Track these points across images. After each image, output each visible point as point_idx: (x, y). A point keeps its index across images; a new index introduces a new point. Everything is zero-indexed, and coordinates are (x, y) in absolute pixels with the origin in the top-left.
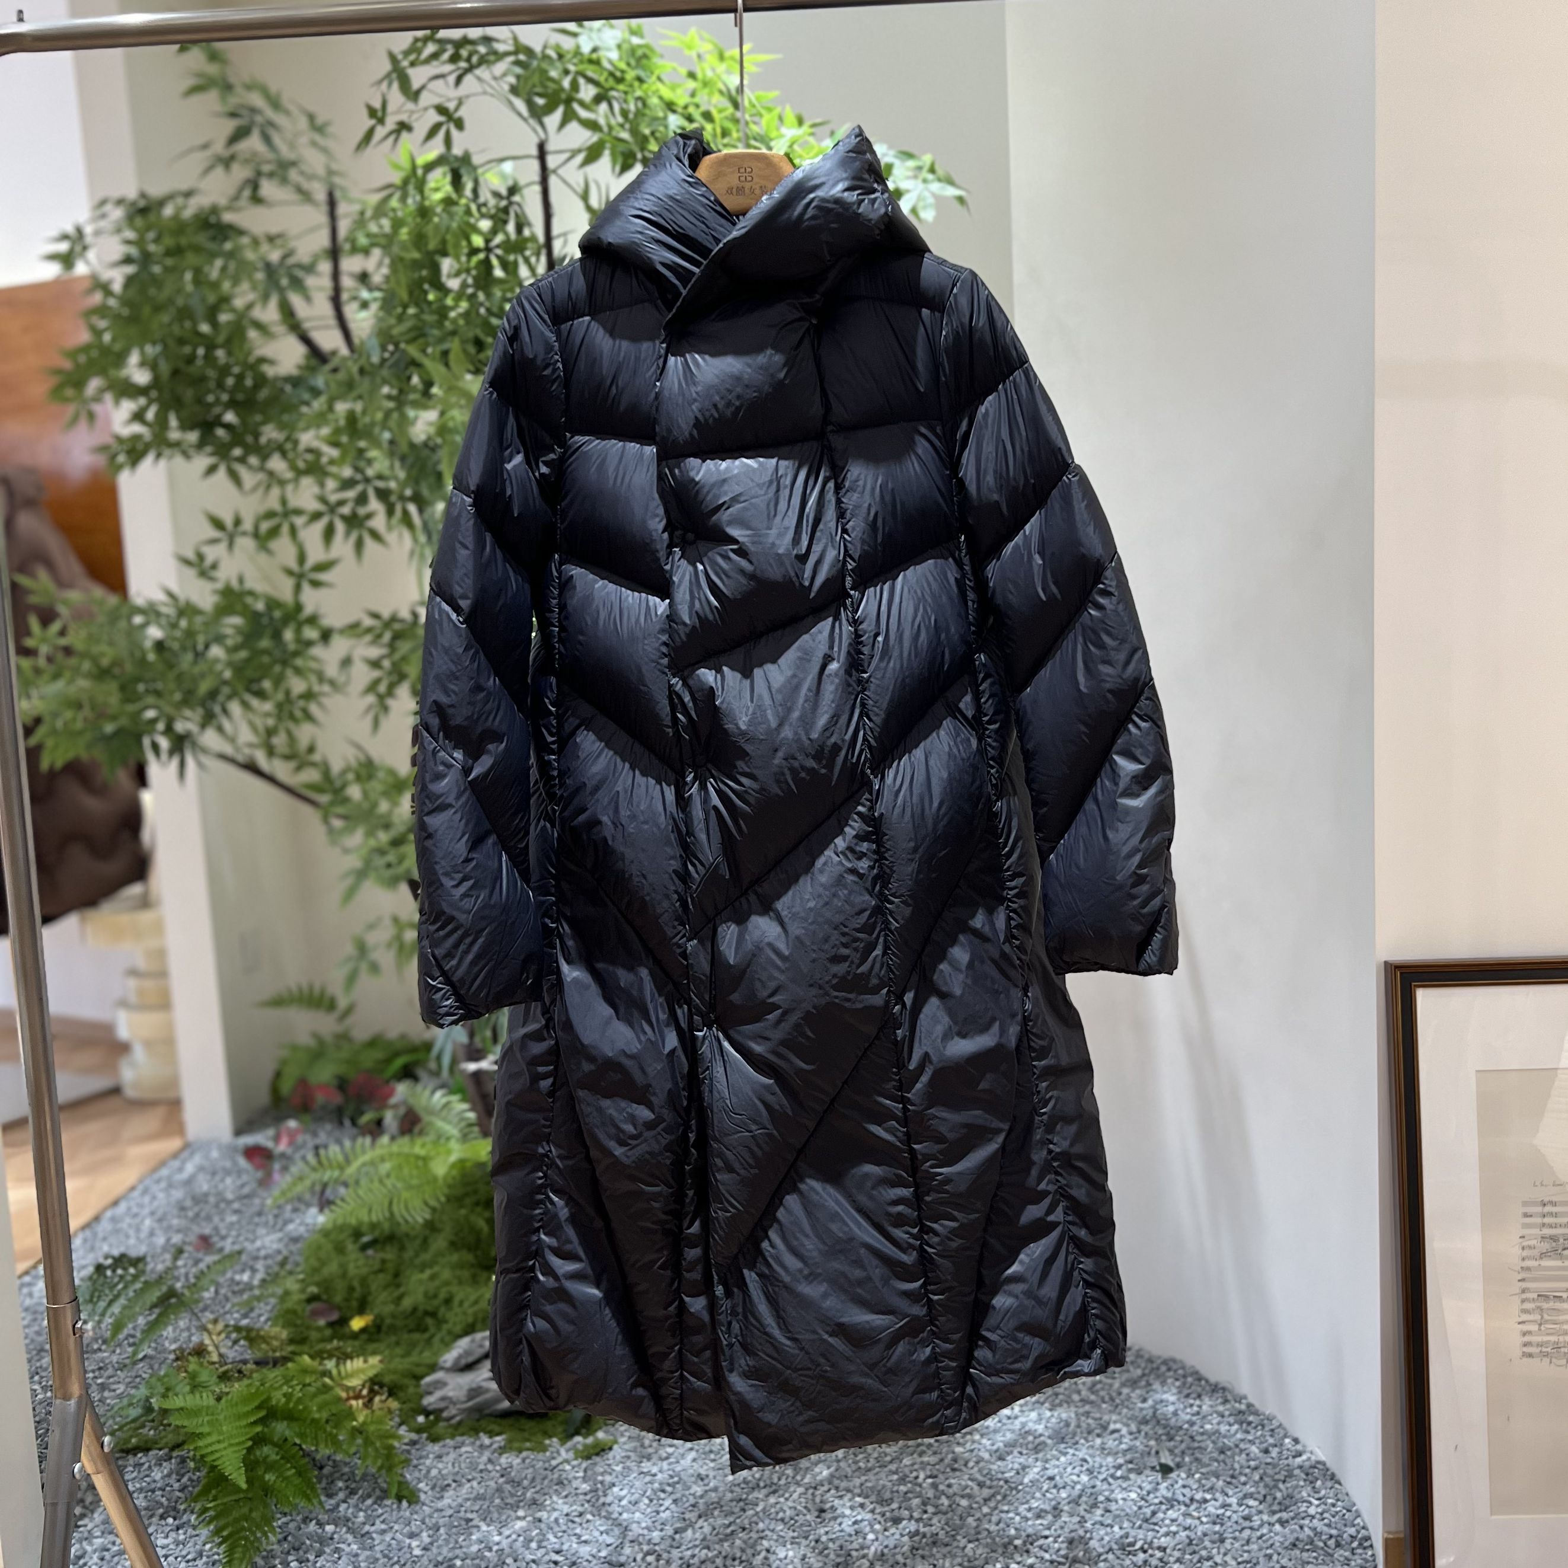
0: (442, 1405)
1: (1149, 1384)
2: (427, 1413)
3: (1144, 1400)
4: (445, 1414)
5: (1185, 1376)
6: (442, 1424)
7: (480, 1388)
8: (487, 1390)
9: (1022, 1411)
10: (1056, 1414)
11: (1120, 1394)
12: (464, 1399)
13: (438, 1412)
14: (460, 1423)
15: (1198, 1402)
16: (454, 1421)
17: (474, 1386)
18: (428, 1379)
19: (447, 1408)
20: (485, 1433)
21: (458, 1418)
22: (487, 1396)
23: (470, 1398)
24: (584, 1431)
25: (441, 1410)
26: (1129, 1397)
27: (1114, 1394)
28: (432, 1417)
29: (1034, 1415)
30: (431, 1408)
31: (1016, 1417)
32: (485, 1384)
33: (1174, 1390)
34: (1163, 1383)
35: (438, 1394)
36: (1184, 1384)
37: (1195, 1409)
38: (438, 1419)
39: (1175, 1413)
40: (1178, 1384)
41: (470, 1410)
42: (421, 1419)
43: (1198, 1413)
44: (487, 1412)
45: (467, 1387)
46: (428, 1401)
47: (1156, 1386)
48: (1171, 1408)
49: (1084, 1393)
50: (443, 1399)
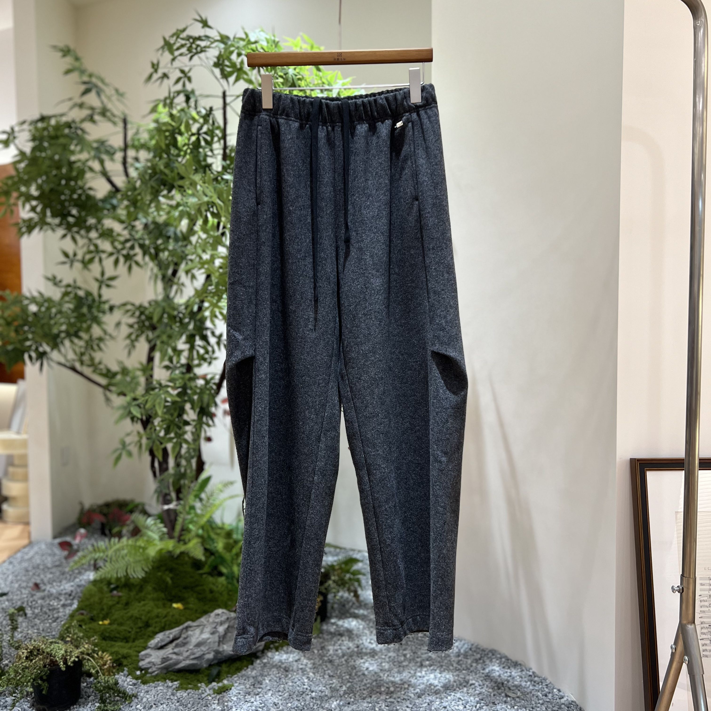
0: (149, 666)
1: (484, 662)
2: (141, 670)
3: (484, 669)
4: (150, 670)
5: (501, 658)
6: (148, 675)
7: (168, 657)
8: (171, 659)
9: (426, 674)
10: (443, 675)
11: (472, 666)
12: (160, 663)
13: (146, 669)
14: (157, 675)
15: (509, 671)
16: (154, 674)
17: (165, 656)
18: (143, 653)
19: (151, 667)
20: (169, 680)
21: (156, 673)
22: (171, 662)
23: (163, 663)
24: (217, 680)
25: (148, 668)
26: (476, 668)
27: (469, 666)
28: (143, 672)
29: (432, 676)
30: (143, 667)
31: (424, 677)
32: (170, 656)
33: (497, 665)
34: (491, 661)
35: (147, 660)
36: (501, 662)
37: (509, 674)
38: (147, 673)
39: (499, 676)
40: (498, 662)
41: (162, 668)
42: (138, 673)
43: (510, 676)
44: (170, 669)
45: (161, 657)
46: (141, 664)
47: (487, 662)
48: (497, 674)
49: (455, 665)
50: (149, 663)
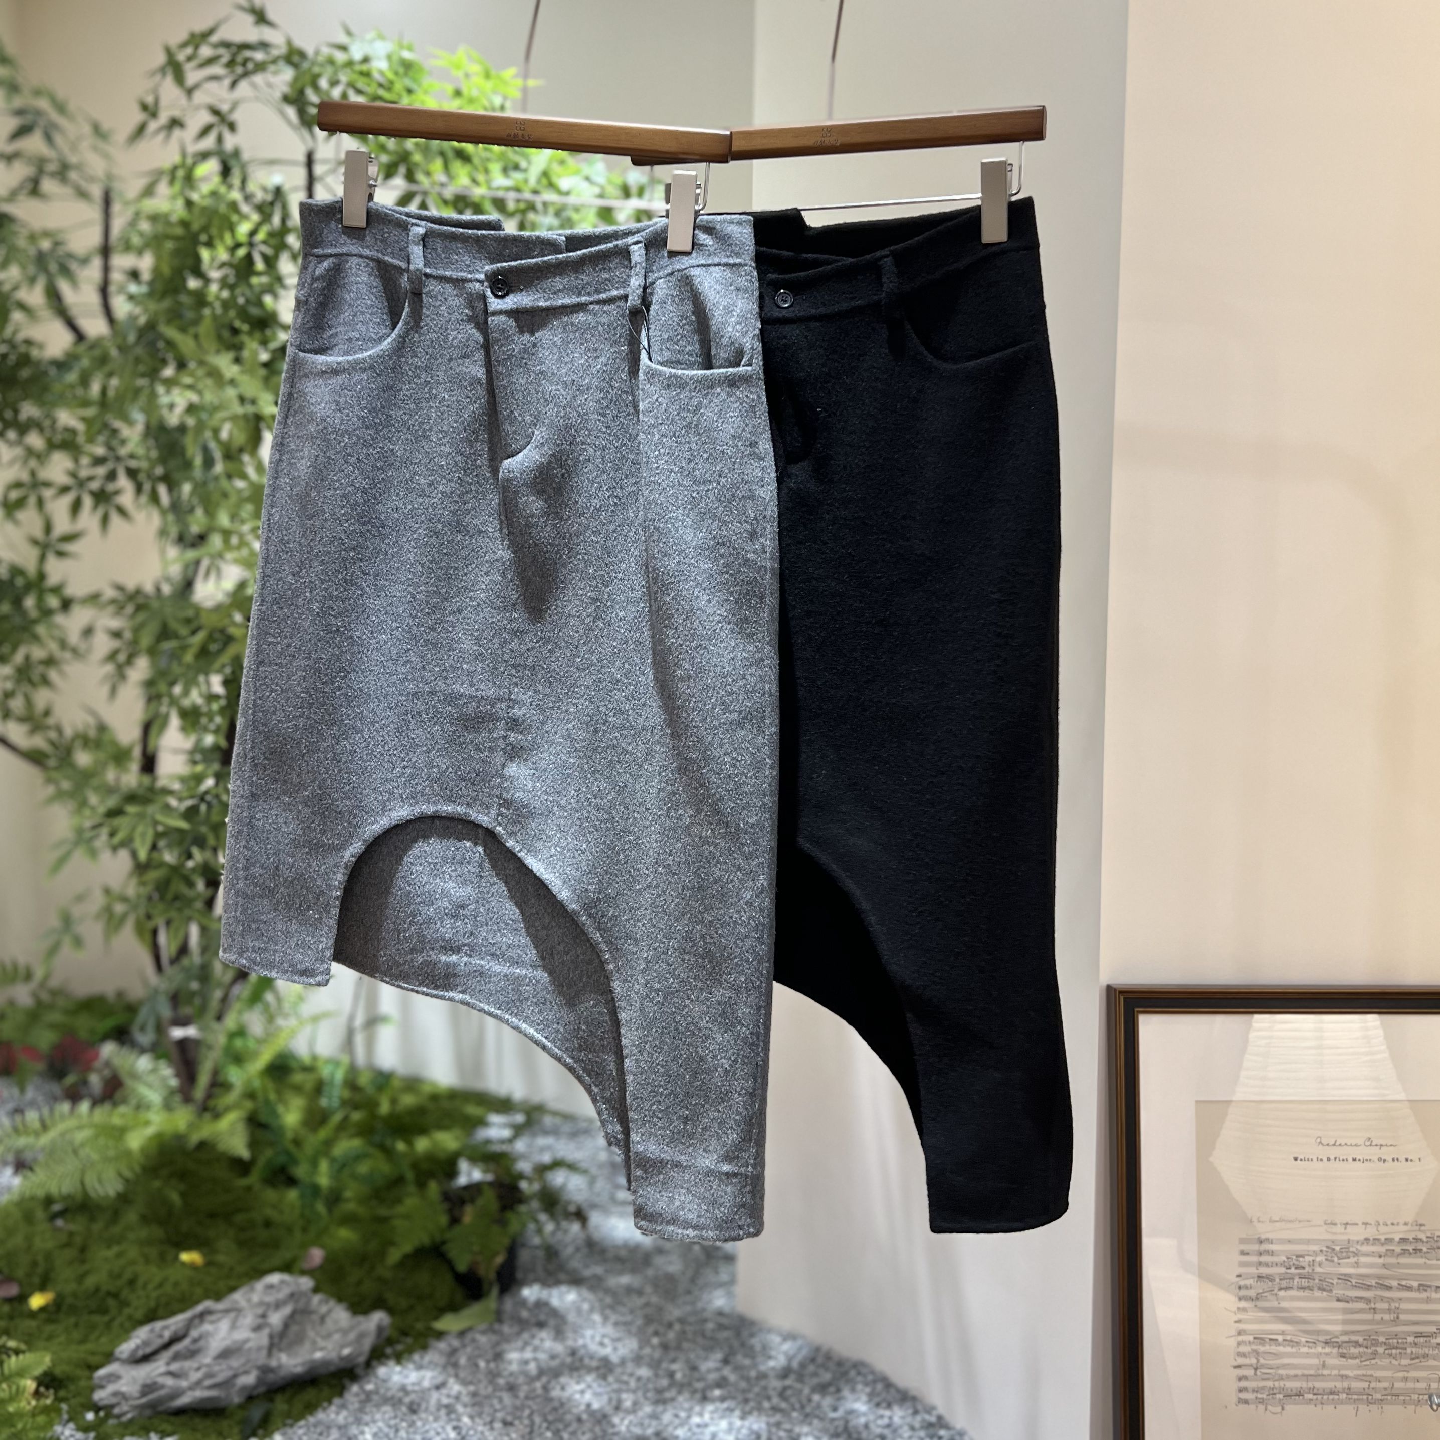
0: (113, 1401)
1: (838, 1391)
2: (97, 1409)
3: (835, 1409)
4: (116, 1411)
5: (875, 1382)
6: (112, 1422)
7: (155, 1383)
8: (163, 1387)
9: (712, 1419)
10: (747, 1423)
11: (810, 1400)
12: (137, 1395)
13: (109, 1408)
14: (131, 1421)
15: (887, 1413)
16: (125, 1419)
17: (149, 1382)
18: (102, 1372)
19: (118, 1404)
20: (157, 1432)
21: (129, 1416)
22: (162, 1393)
23: (144, 1394)
24: (260, 1432)
25: (112, 1407)
26: (819, 1406)
27: (805, 1401)
28: (102, 1414)
29: (724, 1424)
30: (101, 1404)
31: (706, 1426)
32: (161, 1380)
33: (864, 1398)
34: (853, 1390)
35: (111, 1388)
36: (873, 1390)
37: (886, 1421)
38: (109, 1416)
39: (866, 1426)
40: (868, 1390)
41: (142, 1407)
42: (90, 1416)
43: (888, 1426)
44: (161, 1409)
45: (141, 1382)
46: (99, 1396)
47: (846, 1393)
48: (862, 1420)
49: (776, 1400)
50: (116, 1394)
